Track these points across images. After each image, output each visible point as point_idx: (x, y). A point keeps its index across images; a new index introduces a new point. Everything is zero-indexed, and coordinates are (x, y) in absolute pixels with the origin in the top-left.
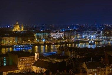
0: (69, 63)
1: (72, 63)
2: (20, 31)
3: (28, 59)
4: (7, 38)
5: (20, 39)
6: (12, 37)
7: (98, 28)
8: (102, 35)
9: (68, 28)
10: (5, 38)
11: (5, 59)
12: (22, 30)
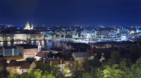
0: (64, 54)
1: (66, 53)
2: (30, 30)
3: (32, 51)
4: (18, 34)
5: (29, 35)
6: (23, 34)
7: (94, 29)
8: (96, 34)
9: (70, 28)
10: (17, 34)
11: (13, 50)
12: (32, 28)
